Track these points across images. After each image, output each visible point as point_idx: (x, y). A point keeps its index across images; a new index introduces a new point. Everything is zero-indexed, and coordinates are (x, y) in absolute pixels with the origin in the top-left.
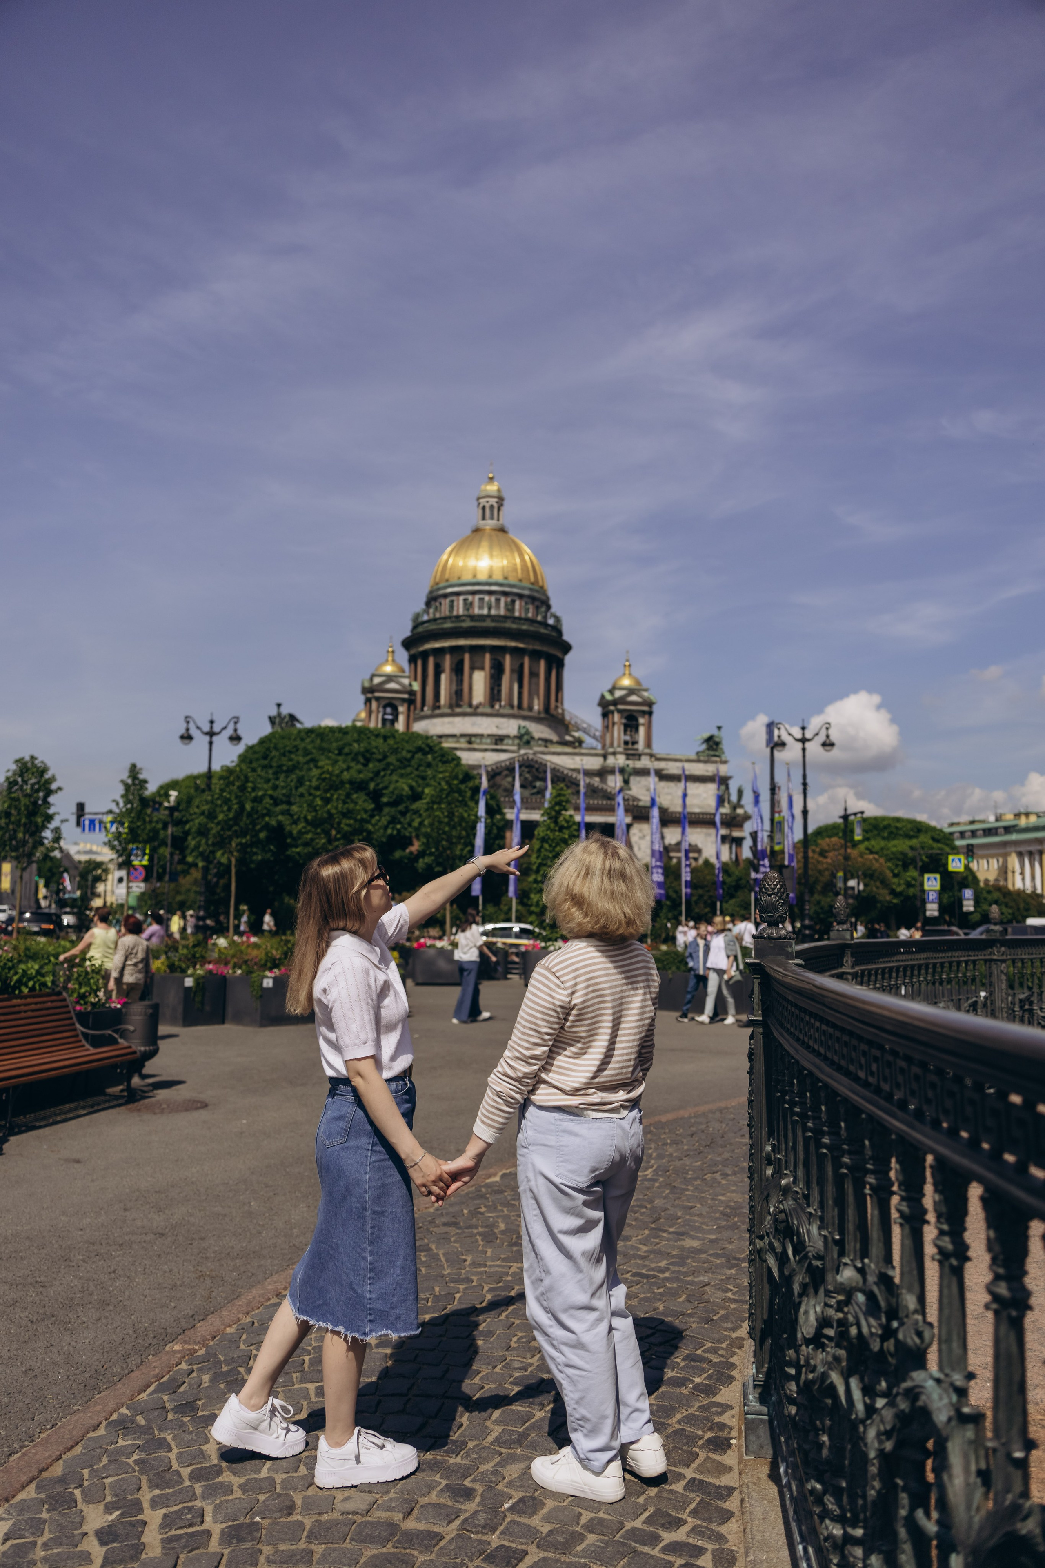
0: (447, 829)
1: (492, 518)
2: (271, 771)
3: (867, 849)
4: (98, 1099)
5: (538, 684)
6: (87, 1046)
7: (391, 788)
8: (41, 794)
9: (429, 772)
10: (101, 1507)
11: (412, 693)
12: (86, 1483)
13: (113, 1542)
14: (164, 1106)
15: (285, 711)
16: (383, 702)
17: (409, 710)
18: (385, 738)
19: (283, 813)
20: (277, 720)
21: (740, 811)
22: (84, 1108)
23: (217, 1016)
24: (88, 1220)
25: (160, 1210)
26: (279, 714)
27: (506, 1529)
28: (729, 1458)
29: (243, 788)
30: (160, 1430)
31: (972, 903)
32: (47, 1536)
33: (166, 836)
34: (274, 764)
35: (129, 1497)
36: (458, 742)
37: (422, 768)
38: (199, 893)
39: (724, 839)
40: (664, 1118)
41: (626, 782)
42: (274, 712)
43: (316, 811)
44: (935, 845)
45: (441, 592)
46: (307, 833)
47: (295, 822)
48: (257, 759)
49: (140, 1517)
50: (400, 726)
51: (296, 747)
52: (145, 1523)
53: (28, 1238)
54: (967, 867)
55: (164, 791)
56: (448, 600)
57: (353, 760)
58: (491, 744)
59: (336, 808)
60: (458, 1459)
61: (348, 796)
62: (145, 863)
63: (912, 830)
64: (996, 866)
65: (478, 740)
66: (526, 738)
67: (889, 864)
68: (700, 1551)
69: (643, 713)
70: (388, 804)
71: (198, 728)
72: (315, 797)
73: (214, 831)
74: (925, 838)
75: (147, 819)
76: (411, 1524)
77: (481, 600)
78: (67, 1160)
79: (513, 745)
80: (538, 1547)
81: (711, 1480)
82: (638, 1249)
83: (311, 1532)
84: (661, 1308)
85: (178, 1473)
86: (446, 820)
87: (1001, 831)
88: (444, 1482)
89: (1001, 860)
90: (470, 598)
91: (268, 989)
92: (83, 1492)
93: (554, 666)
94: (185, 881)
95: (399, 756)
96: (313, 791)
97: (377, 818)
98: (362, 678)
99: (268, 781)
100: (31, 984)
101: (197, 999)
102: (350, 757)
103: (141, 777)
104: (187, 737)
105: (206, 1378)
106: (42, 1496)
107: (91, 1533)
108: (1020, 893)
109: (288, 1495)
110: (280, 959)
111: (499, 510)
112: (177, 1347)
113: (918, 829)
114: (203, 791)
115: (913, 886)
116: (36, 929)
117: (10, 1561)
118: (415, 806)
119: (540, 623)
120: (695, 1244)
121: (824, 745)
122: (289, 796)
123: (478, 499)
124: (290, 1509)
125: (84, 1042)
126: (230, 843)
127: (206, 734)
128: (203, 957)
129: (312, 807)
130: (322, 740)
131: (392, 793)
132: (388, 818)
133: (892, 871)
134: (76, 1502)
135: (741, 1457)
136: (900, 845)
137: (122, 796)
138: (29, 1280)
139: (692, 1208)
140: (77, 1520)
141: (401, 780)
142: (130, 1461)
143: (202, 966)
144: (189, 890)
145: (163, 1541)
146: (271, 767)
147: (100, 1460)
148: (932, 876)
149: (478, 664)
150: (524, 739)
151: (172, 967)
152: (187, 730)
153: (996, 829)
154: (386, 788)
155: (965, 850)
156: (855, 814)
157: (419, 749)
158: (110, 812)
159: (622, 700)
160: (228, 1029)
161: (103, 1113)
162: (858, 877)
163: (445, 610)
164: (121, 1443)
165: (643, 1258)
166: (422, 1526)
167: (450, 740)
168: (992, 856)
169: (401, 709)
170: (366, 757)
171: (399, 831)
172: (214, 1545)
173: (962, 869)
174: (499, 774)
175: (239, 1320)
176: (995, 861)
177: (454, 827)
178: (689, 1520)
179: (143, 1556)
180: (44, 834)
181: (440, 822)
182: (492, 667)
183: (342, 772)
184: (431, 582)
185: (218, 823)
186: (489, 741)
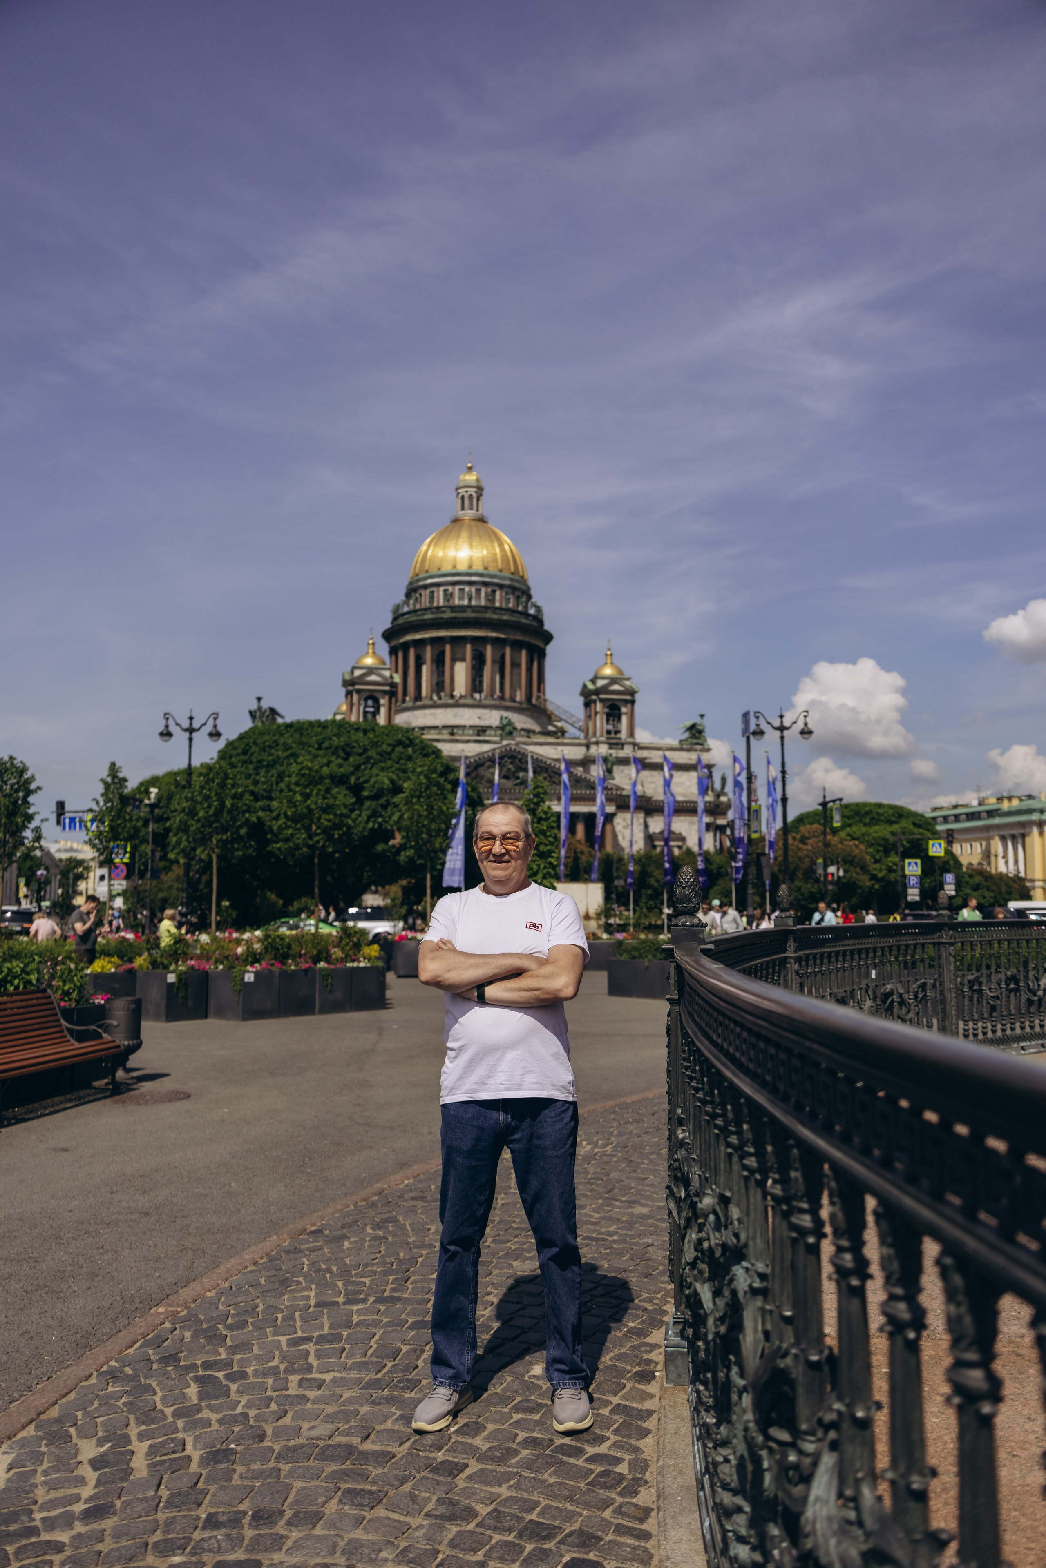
0: (426, 822)
1: (471, 509)
2: (251, 767)
3: (849, 835)
4: (85, 1092)
5: (520, 675)
6: (72, 1041)
7: (373, 780)
8: (21, 794)
9: (410, 765)
10: (94, 1440)
11: (393, 685)
12: (79, 1423)
13: (105, 1467)
14: (148, 1097)
15: (265, 705)
16: (365, 695)
17: (390, 702)
18: (365, 732)
19: (263, 809)
20: (258, 714)
21: (723, 799)
22: (70, 1101)
23: (200, 1011)
24: (77, 1202)
25: (144, 1192)
26: (260, 708)
27: (451, 1447)
28: (653, 1388)
29: (222, 785)
30: (146, 1378)
31: (953, 887)
32: (46, 1465)
33: (147, 833)
34: (254, 760)
35: (119, 1432)
36: (440, 733)
37: (402, 761)
38: (182, 890)
39: (708, 826)
40: (629, 1100)
41: (609, 771)
42: (254, 706)
43: (296, 806)
44: (916, 830)
45: (421, 583)
46: (287, 828)
47: (277, 818)
48: (238, 755)
49: (129, 1447)
50: (382, 720)
51: (275, 741)
52: (133, 1452)
53: (20, 1219)
54: (949, 852)
55: (144, 787)
56: (428, 591)
57: (333, 754)
58: (473, 735)
59: (316, 803)
60: (413, 1394)
61: (328, 791)
62: (126, 860)
63: (893, 815)
64: (979, 850)
65: (460, 732)
66: (508, 728)
67: (870, 850)
68: (618, 1461)
69: (626, 702)
70: (369, 798)
71: (177, 724)
72: (295, 792)
73: (193, 828)
74: (905, 824)
75: (128, 817)
76: (368, 1446)
77: (462, 590)
78: (55, 1149)
79: (495, 736)
80: (478, 1460)
81: (635, 1405)
82: (591, 1216)
83: (279, 1454)
84: (606, 1266)
85: (162, 1412)
86: (425, 813)
87: (984, 815)
88: (399, 1413)
89: (984, 843)
90: (450, 588)
91: (249, 983)
92: (77, 1430)
93: (536, 656)
94: (168, 878)
95: (379, 749)
96: (293, 787)
97: (357, 812)
98: (343, 670)
99: (248, 776)
100: (16, 982)
101: (180, 995)
102: (330, 751)
103: (121, 775)
104: (166, 734)
105: (188, 1335)
106: (41, 1433)
107: (85, 1462)
108: (1001, 877)
109: (260, 1427)
110: (260, 954)
111: (478, 499)
112: (161, 1310)
113: (899, 814)
114: (184, 787)
115: (895, 871)
116: (18, 929)
117: (14, 1485)
118: (396, 799)
119: (520, 613)
120: (644, 1210)
121: (802, 732)
122: (270, 791)
123: (457, 489)
124: (262, 1437)
125: (69, 1037)
126: (210, 839)
127: (186, 730)
128: (185, 953)
129: (291, 803)
130: (301, 734)
131: (373, 786)
132: (368, 812)
133: (873, 857)
134: (71, 1437)
135: (662, 1385)
136: (881, 831)
137: (102, 795)
138: (23, 1256)
139: (645, 1179)
140: (73, 1452)
141: (382, 774)
142: (120, 1404)
143: (184, 962)
144: (171, 887)
145: (149, 1465)
146: (251, 762)
147: (92, 1403)
148: (912, 861)
149: (459, 655)
150: (508, 730)
151: (154, 964)
152: (167, 726)
153: (979, 813)
154: (367, 781)
155: (945, 835)
156: (834, 801)
157: (400, 743)
158: (91, 810)
159: (604, 690)
160: (211, 1024)
161: (88, 1106)
162: (838, 863)
163: (425, 602)
164: (110, 1389)
165: (595, 1224)
166: (377, 1447)
167: (432, 731)
168: (975, 840)
169: (382, 701)
170: (347, 751)
171: (380, 824)
172: (194, 1467)
173: (942, 854)
174: (482, 765)
175: (218, 1285)
176: (978, 845)
177: (433, 820)
178: (612, 1437)
179: (132, 1477)
180: (24, 834)
181: (420, 816)
182: (473, 659)
183: (321, 767)
184: (411, 573)
185: (199, 821)
186: (471, 732)
